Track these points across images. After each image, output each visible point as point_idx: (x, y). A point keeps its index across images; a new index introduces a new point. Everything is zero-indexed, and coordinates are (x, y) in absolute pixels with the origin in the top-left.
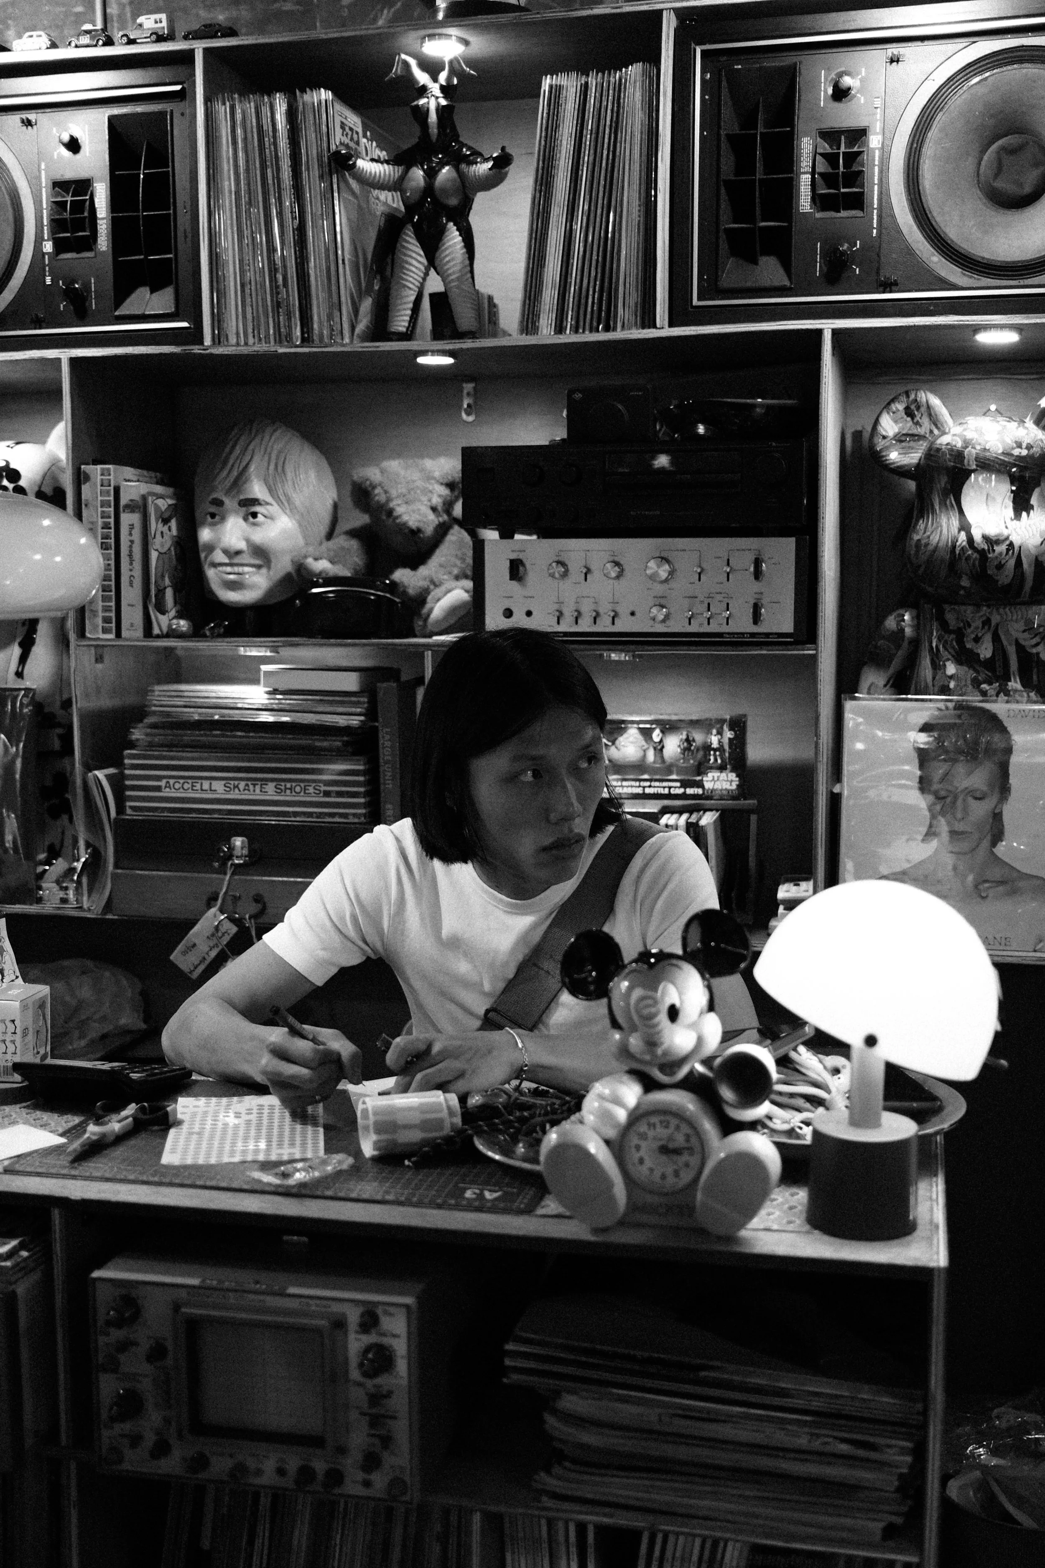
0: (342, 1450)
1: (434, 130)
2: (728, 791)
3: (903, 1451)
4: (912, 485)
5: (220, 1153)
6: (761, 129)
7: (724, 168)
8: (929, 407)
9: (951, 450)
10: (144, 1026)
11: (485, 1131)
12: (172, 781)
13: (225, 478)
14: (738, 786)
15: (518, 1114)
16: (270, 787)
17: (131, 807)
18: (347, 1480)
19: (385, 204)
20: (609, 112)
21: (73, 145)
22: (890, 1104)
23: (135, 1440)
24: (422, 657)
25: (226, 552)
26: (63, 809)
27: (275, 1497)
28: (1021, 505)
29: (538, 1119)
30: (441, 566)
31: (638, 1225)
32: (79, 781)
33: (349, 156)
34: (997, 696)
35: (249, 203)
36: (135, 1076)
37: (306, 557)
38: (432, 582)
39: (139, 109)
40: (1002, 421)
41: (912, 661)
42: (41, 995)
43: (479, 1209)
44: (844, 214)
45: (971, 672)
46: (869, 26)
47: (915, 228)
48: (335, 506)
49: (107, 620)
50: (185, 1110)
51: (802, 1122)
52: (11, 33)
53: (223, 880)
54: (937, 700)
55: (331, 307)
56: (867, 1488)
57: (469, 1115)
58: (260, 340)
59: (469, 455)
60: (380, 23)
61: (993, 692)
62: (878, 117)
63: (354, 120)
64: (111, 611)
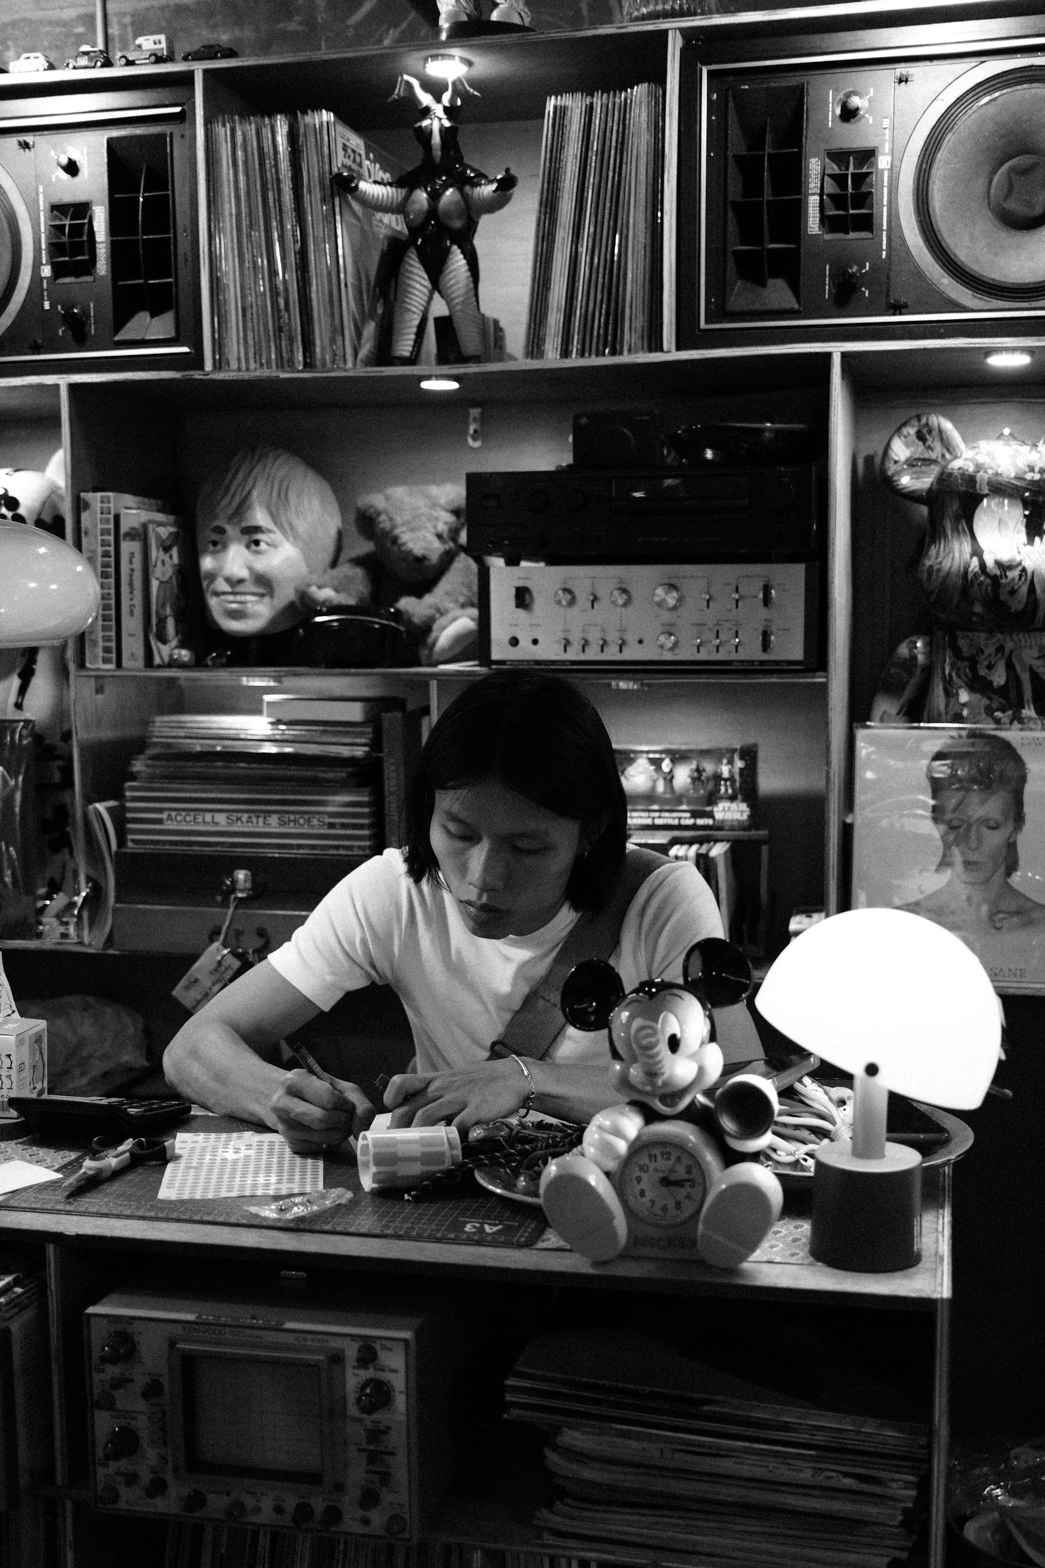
0: (339, 1487)
1: (437, 153)
2: (738, 821)
3: (908, 1485)
4: (924, 510)
5: (218, 1188)
6: (768, 150)
7: (731, 189)
8: (940, 431)
9: (963, 475)
10: (146, 1063)
11: (486, 1165)
12: (173, 814)
13: (226, 505)
14: (749, 816)
15: (519, 1147)
16: (274, 820)
17: (133, 841)
18: (346, 1518)
19: (389, 227)
20: (614, 133)
21: (72, 168)
22: (895, 1135)
23: (131, 1479)
24: (426, 685)
25: (228, 580)
26: (63, 843)
27: (274, 1536)
28: (1033, 530)
29: (539, 1152)
30: (447, 593)
31: (639, 1259)
32: (79, 814)
33: (351, 179)
34: (1011, 723)
35: (251, 227)
36: (132, 1111)
37: (309, 585)
38: (438, 610)
39: (139, 131)
40: (1015, 446)
41: (925, 689)
42: (36, 1030)
43: (479, 1243)
44: (852, 235)
45: (984, 699)
46: (876, 46)
47: (925, 250)
48: (340, 534)
49: (107, 650)
50: (183, 1145)
51: (807, 1154)
52: (11, 54)
53: (226, 914)
54: (949, 728)
55: (334, 331)
56: (873, 1523)
57: (469, 1148)
58: (262, 365)
59: (474, 481)
60: (386, 42)
61: (1007, 720)
62: (887, 137)
63: (356, 142)
64: (111, 641)
